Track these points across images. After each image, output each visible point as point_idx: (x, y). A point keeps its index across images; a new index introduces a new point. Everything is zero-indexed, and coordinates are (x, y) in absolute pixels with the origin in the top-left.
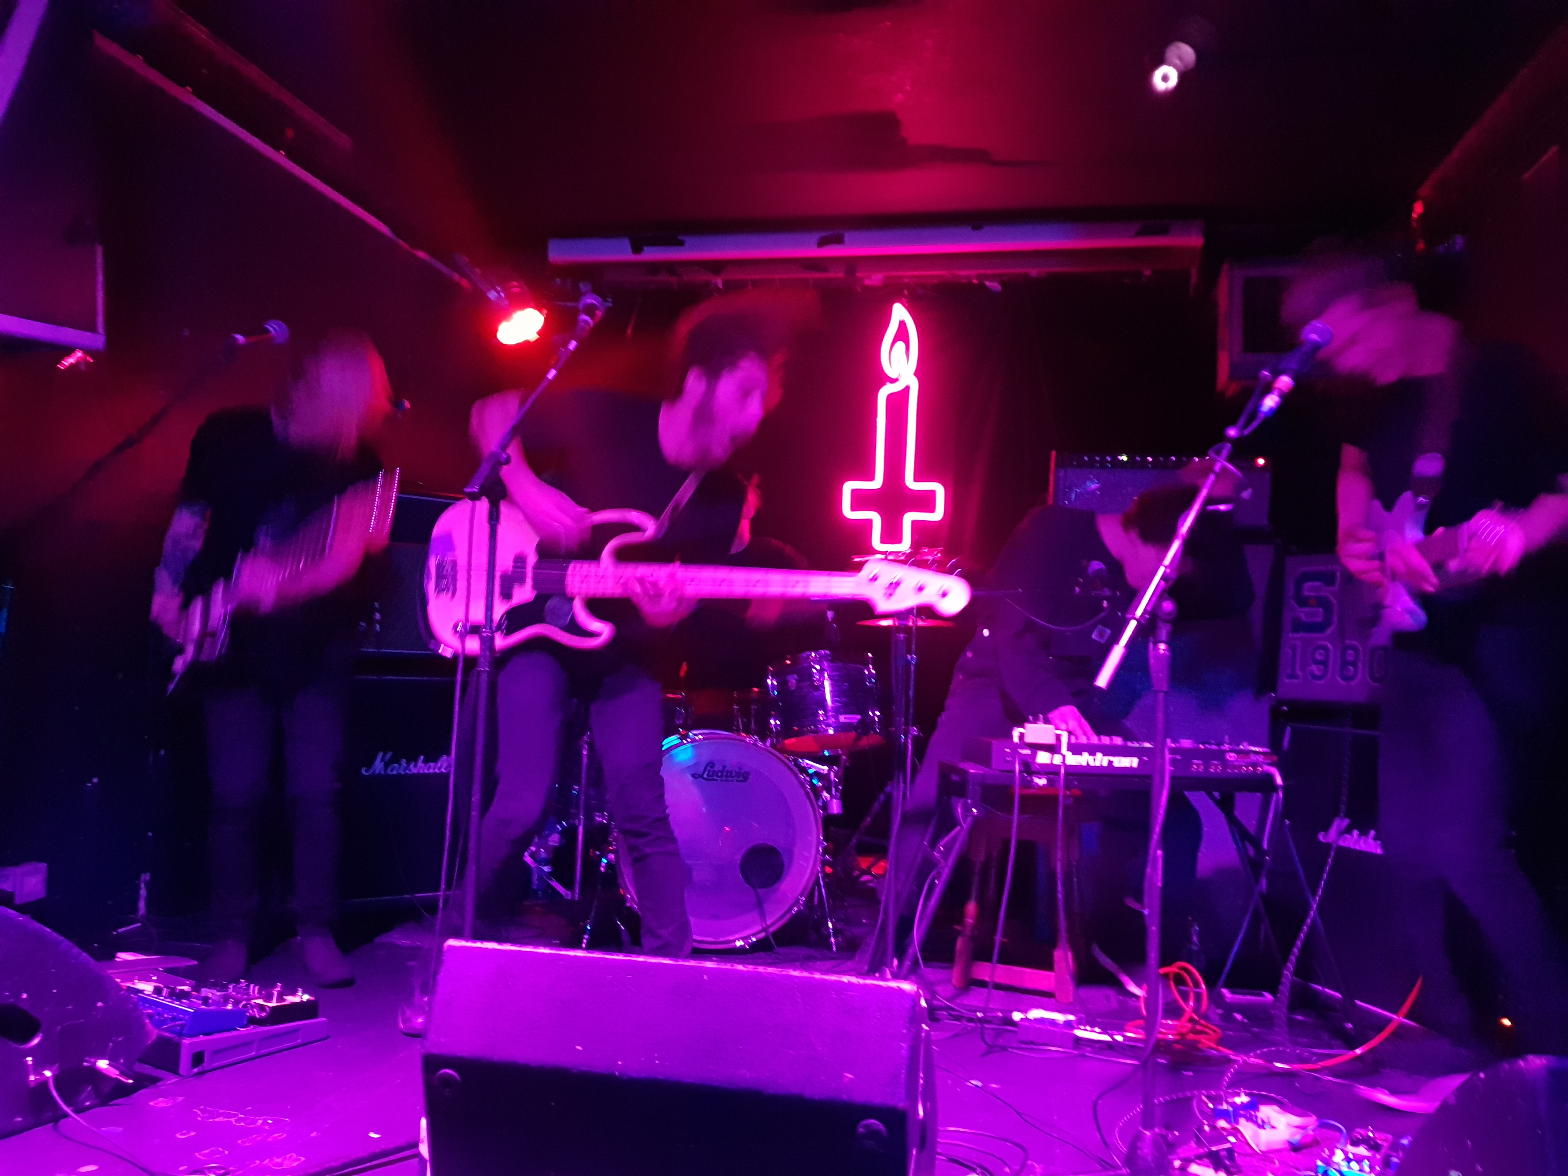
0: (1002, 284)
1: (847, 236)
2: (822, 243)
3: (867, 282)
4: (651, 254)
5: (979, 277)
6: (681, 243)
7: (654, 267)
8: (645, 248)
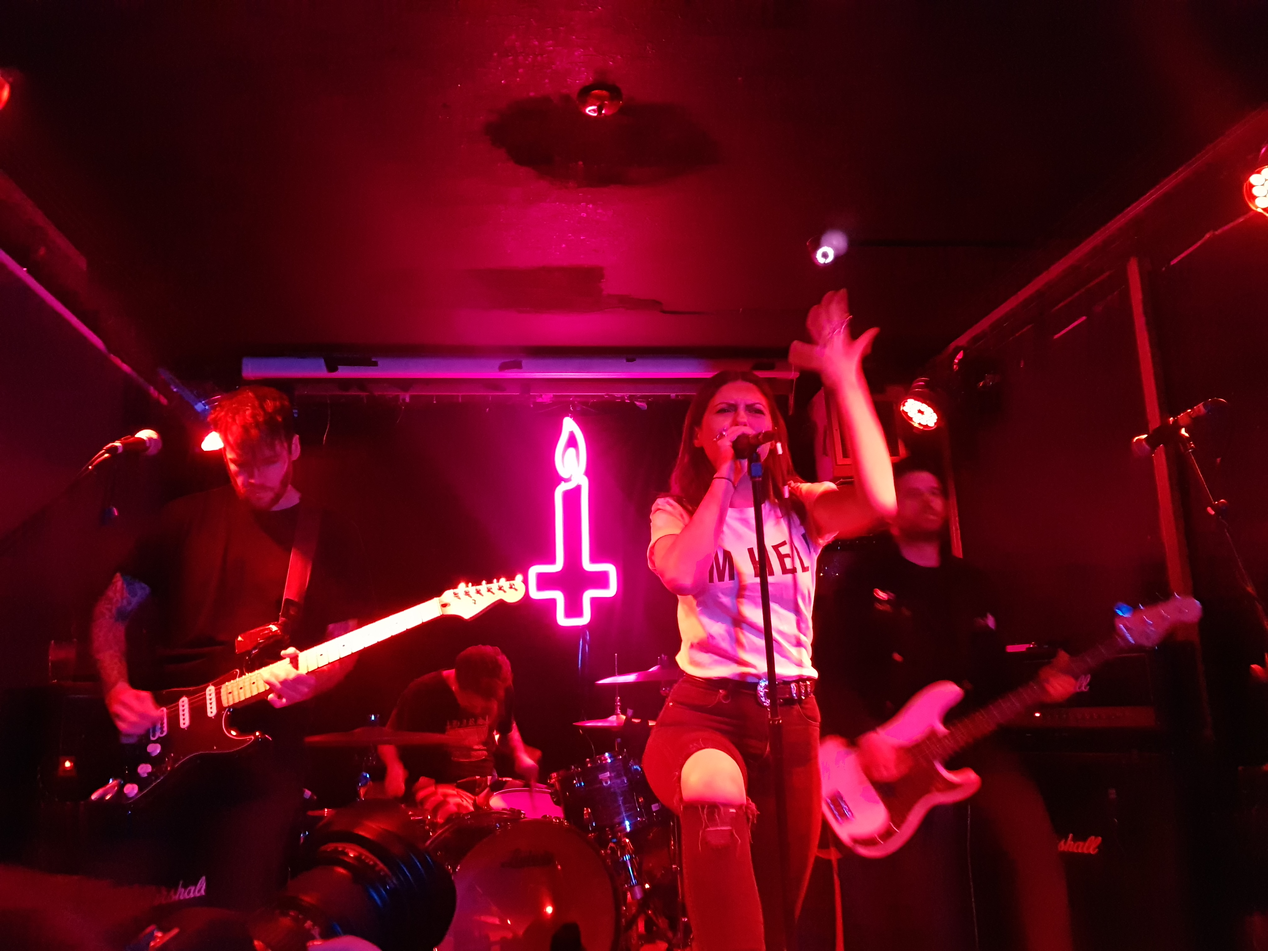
0: (649, 404)
1: (524, 362)
2: (503, 367)
3: (539, 400)
4: (344, 372)
5: (630, 397)
6: (375, 364)
7: (346, 383)
8: (339, 367)
